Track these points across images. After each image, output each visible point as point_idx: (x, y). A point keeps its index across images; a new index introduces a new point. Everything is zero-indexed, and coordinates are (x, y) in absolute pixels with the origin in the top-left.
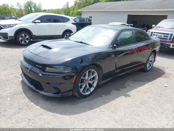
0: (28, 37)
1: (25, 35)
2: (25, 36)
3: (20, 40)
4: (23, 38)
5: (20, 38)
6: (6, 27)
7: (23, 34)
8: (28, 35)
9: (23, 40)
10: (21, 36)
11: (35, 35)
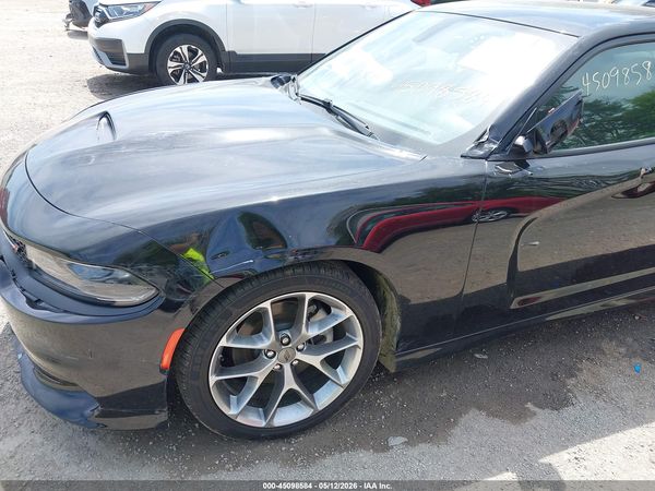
0: (203, 58)
1: (189, 50)
2: (193, 53)
3: (170, 71)
4: (181, 61)
5: (170, 64)
6: (121, 12)
7: (185, 48)
8: (205, 53)
9: (181, 71)
10: (176, 53)
11: (234, 52)
